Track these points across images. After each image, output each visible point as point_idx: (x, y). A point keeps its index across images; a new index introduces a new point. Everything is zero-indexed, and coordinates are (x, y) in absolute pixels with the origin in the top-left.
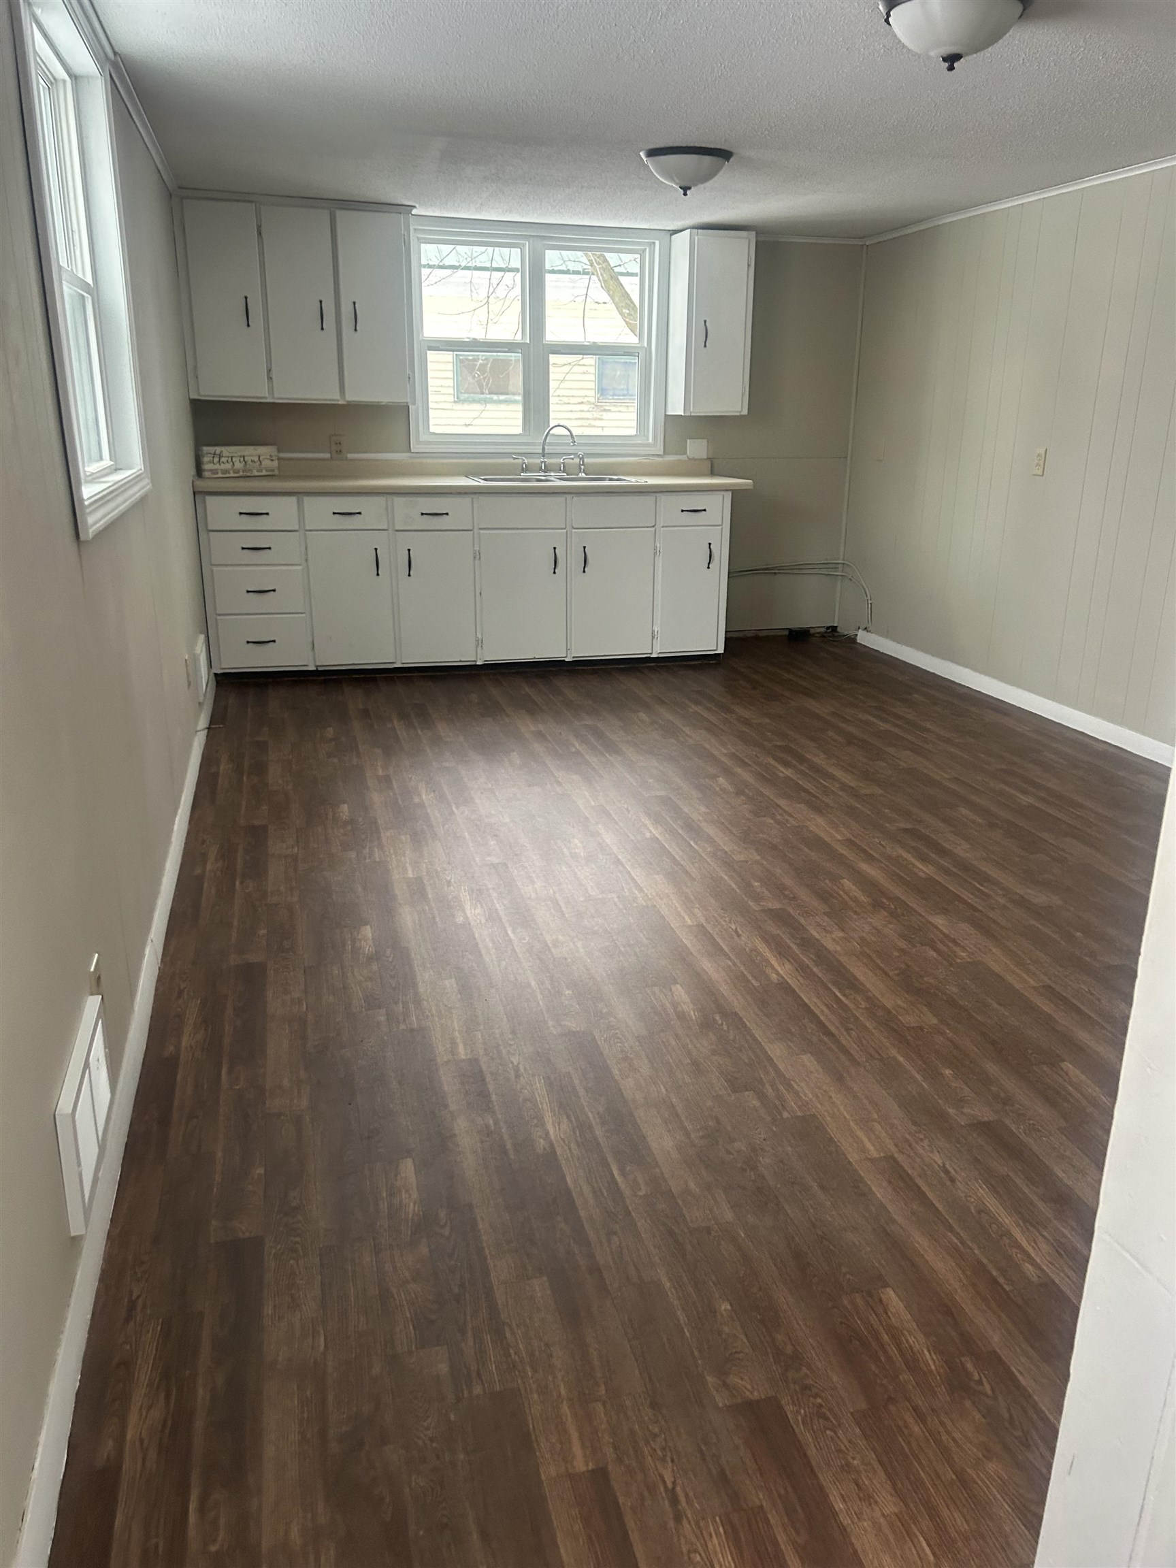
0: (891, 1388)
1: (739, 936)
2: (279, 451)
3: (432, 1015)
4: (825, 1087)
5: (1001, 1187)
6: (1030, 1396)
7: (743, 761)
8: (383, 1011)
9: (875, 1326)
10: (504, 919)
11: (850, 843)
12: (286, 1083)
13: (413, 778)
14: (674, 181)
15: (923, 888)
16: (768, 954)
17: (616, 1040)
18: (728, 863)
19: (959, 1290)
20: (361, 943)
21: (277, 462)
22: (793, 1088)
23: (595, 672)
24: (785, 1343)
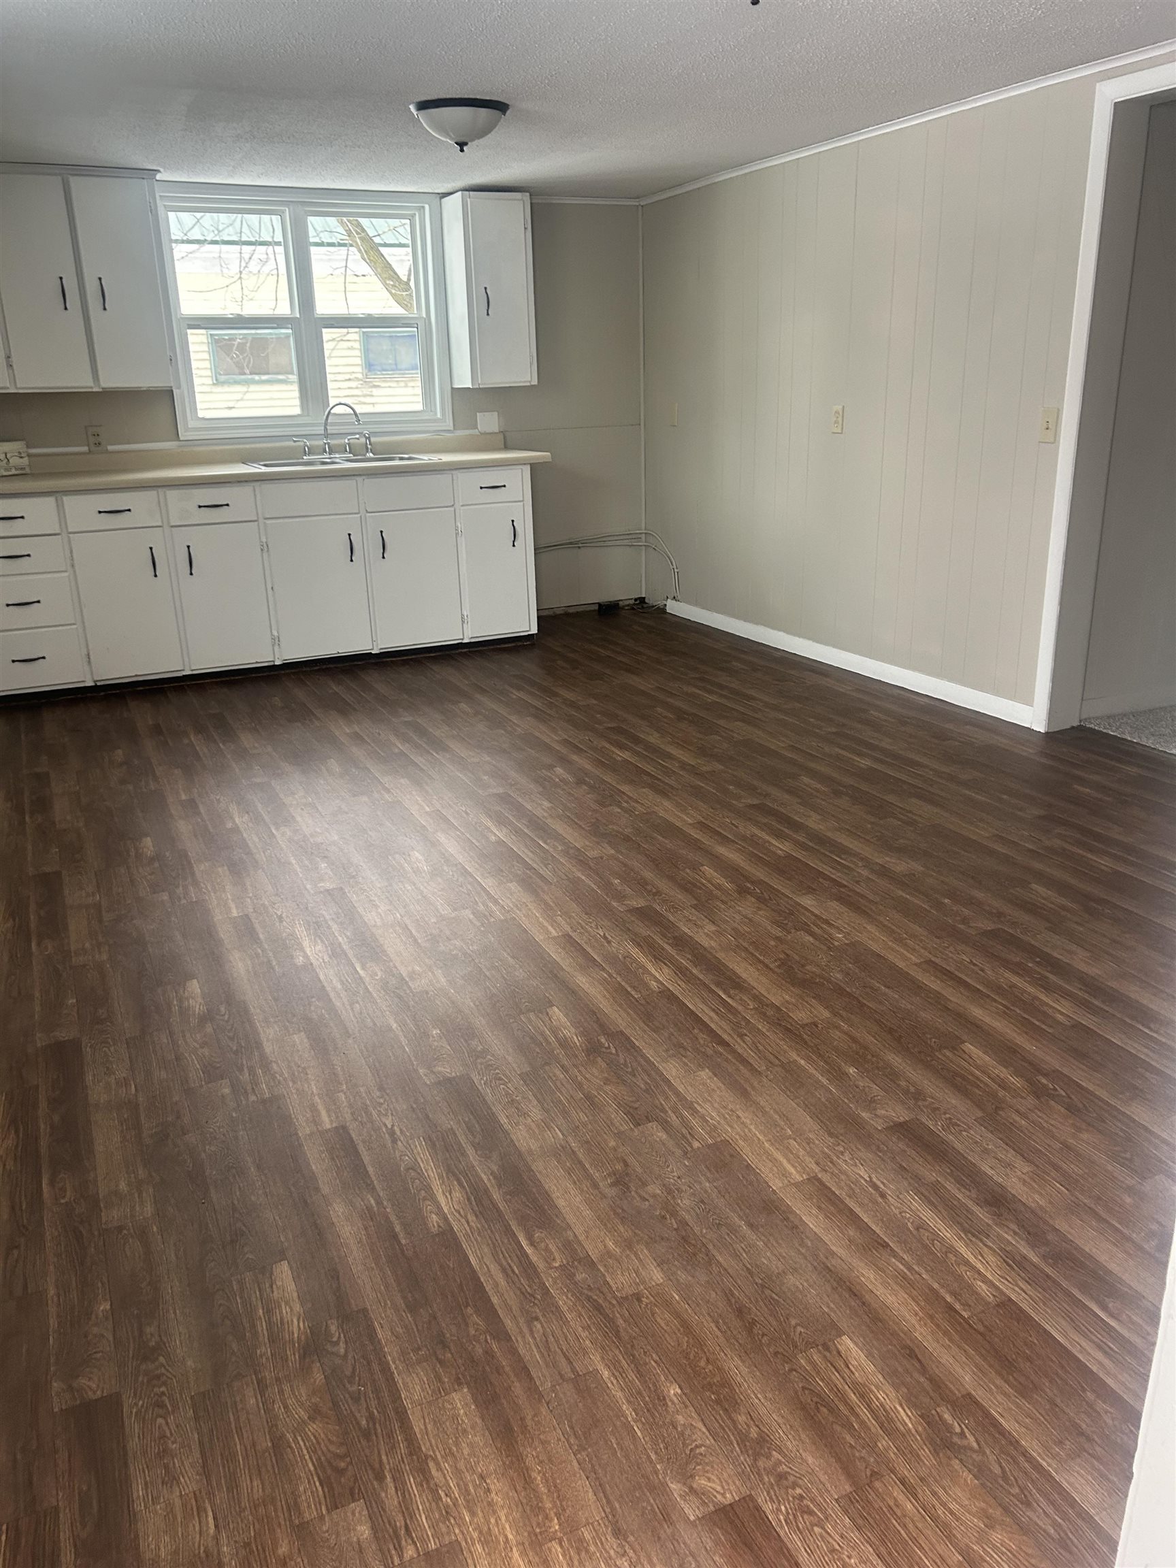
0: (872, 1460)
1: (609, 942)
2: (28, 447)
3: (285, 1079)
4: (730, 1107)
5: (934, 1196)
6: (1017, 1442)
7: (577, 747)
8: (226, 1082)
9: (840, 1386)
10: (350, 954)
11: (702, 826)
12: (123, 1186)
13: (221, 800)
14: (450, 136)
15: (784, 867)
16: (643, 959)
17: (497, 1082)
18: (581, 860)
19: (917, 1326)
20: (188, 1002)
21: (27, 458)
22: (697, 1112)
23: (405, 663)
24: (748, 1426)
